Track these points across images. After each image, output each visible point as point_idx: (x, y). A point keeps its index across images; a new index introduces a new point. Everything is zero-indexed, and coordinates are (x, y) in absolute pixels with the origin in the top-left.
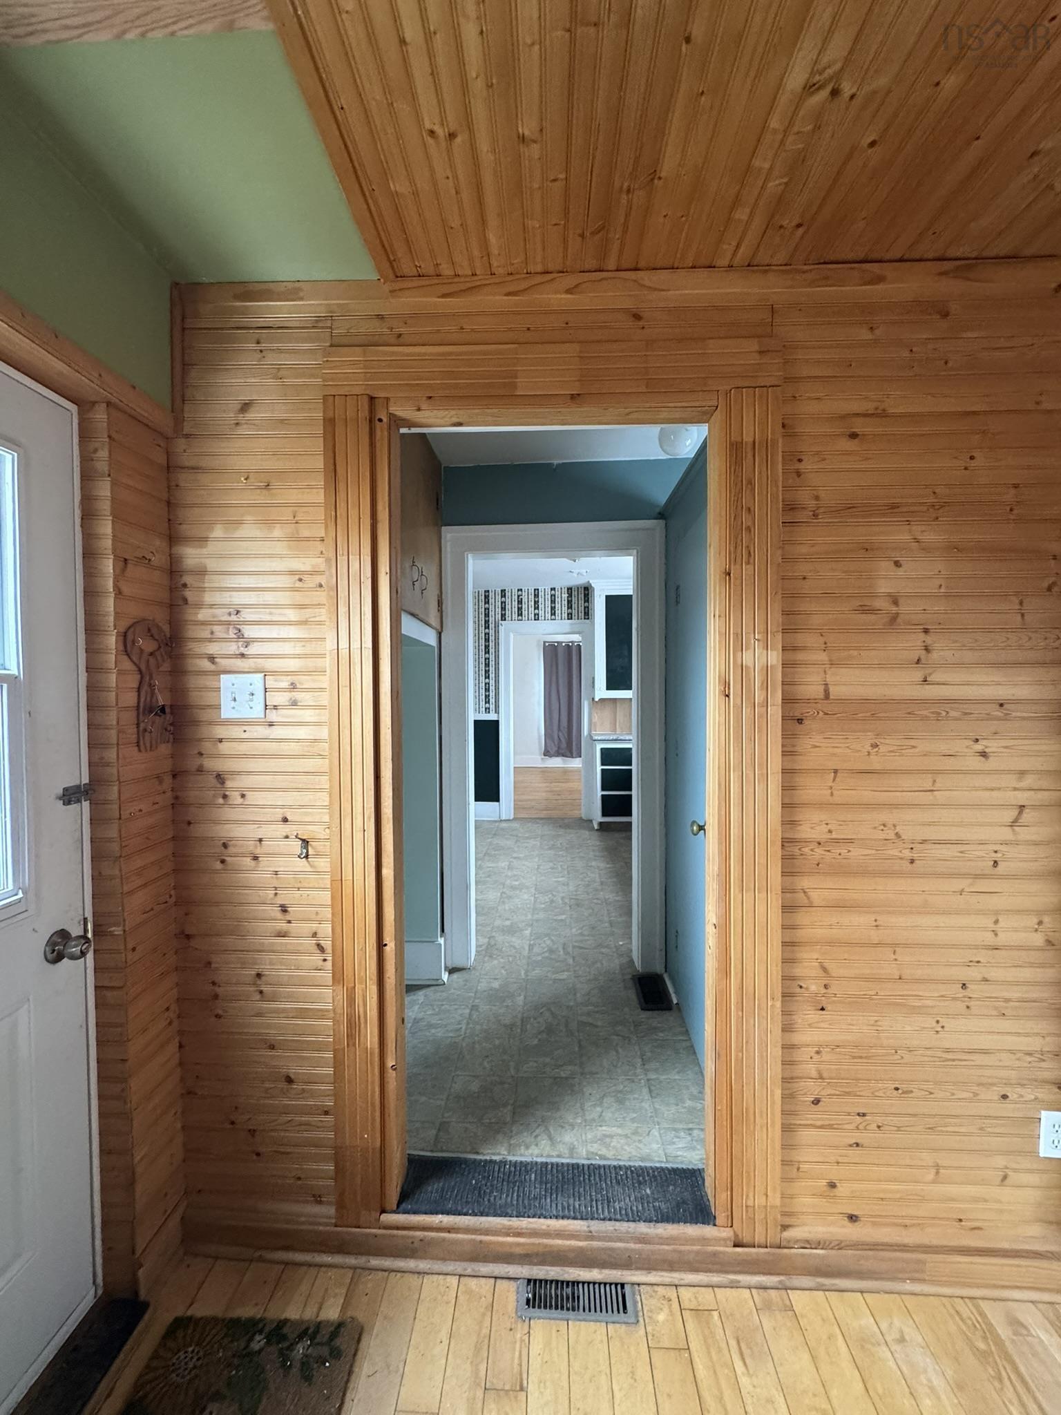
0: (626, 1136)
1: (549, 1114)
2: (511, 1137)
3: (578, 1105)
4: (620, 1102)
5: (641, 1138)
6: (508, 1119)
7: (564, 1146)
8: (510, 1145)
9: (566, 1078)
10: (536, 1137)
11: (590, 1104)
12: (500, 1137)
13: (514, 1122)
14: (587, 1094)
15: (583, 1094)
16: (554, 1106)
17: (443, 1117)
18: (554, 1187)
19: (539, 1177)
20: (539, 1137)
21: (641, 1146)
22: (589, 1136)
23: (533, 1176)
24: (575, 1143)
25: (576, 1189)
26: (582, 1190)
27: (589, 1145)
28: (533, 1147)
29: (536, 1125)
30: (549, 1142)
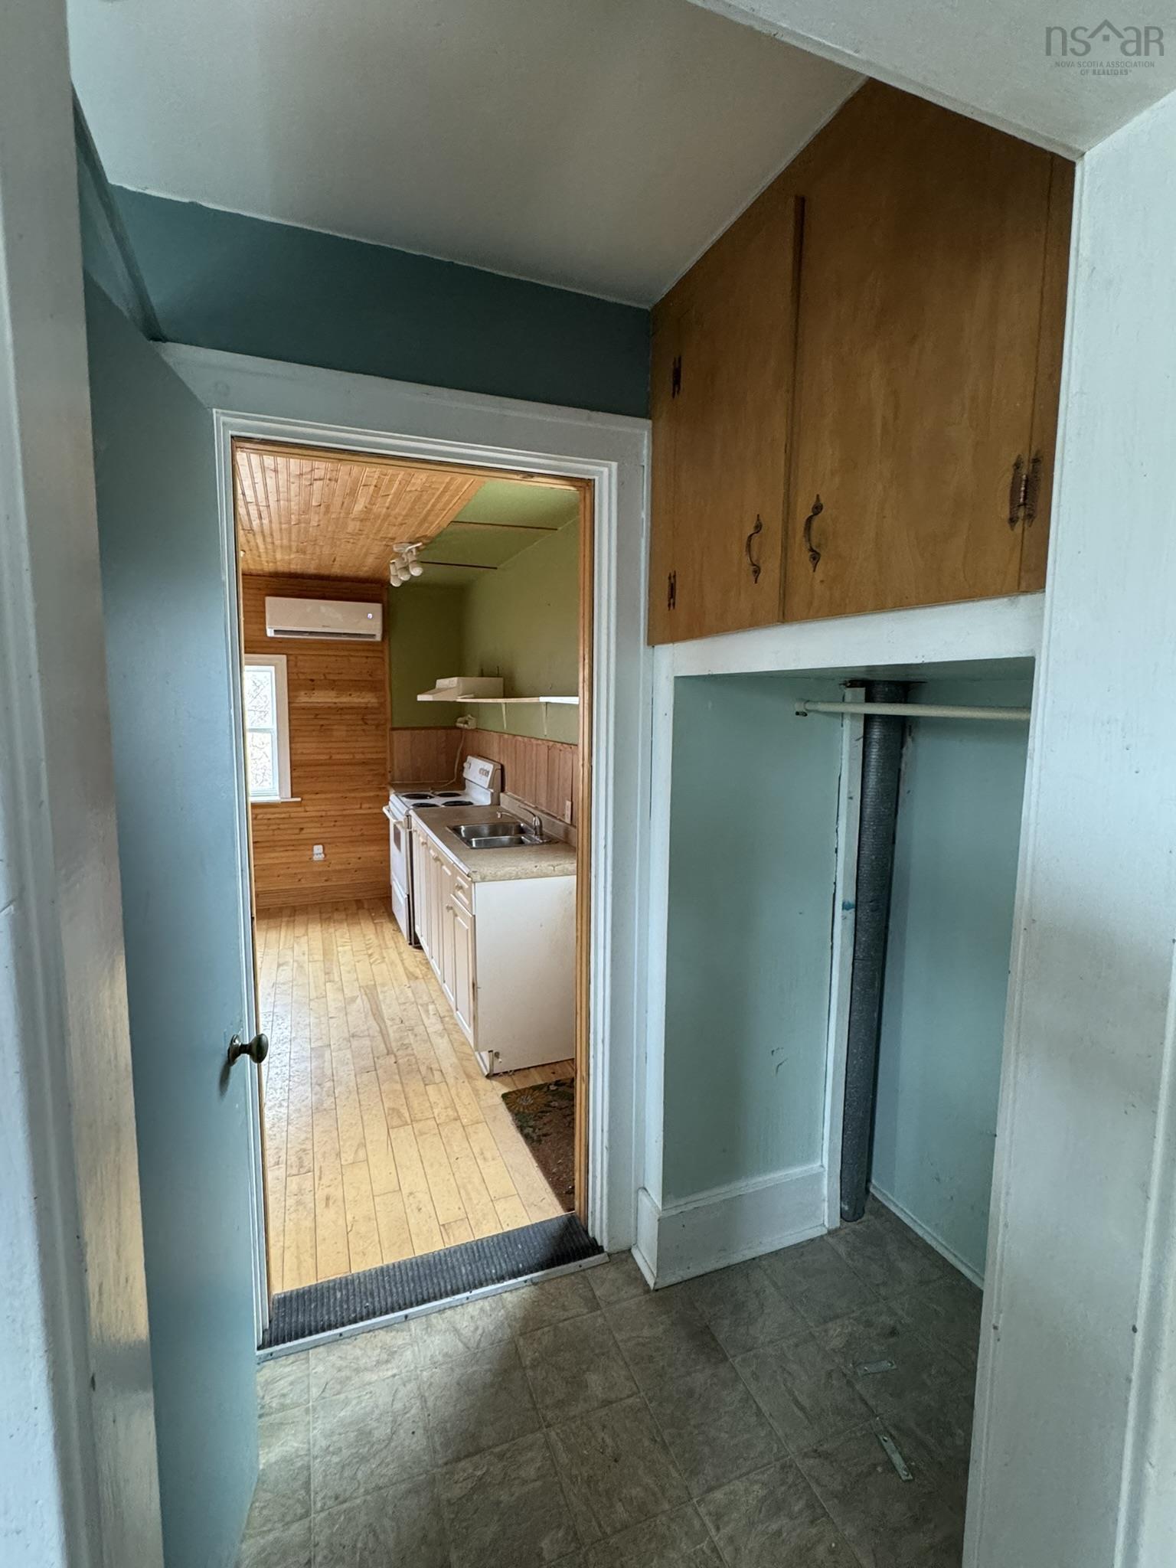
0: (357, 1371)
1: (470, 1370)
2: (506, 1318)
3: (430, 1404)
4: (364, 1434)
5: (339, 1375)
6: (521, 1342)
7: (439, 1327)
8: (504, 1307)
9: (458, 1459)
10: (477, 1328)
11: (413, 1411)
12: (519, 1314)
13: (512, 1341)
14: (420, 1432)
15: (425, 1429)
16: (465, 1387)
17: (602, 1315)
18: (439, 1267)
19: (457, 1271)
20: (472, 1329)
21: (340, 1363)
22: (408, 1354)
23: (464, 1271)
24: (425, 1337)
25: (416, 1273)
26: (410, 1274)
27: (407, 1341)
28: (476, 1313)
29: (481, 1345)
30: (458, 1326)
